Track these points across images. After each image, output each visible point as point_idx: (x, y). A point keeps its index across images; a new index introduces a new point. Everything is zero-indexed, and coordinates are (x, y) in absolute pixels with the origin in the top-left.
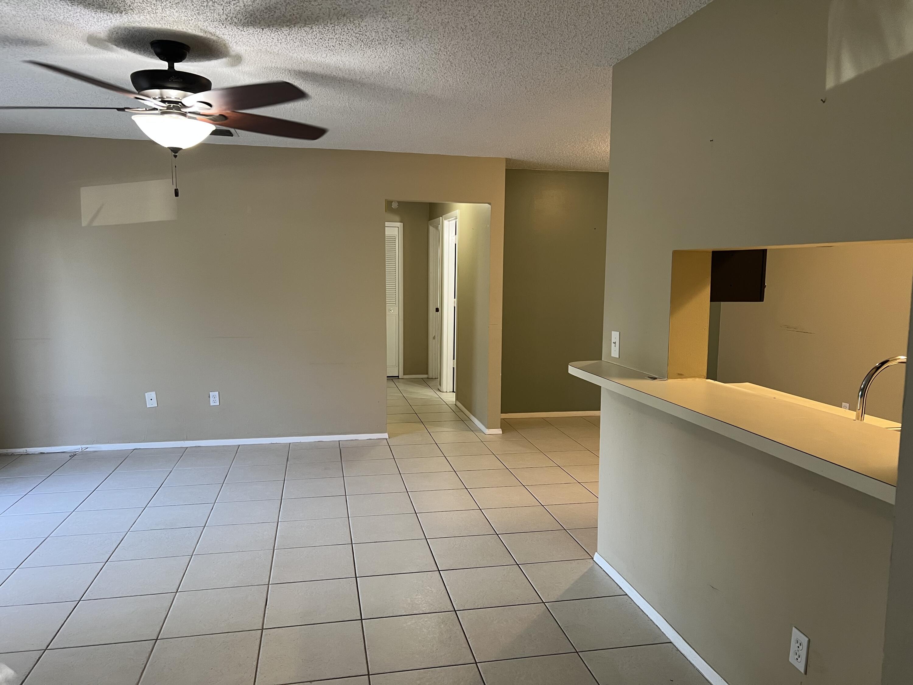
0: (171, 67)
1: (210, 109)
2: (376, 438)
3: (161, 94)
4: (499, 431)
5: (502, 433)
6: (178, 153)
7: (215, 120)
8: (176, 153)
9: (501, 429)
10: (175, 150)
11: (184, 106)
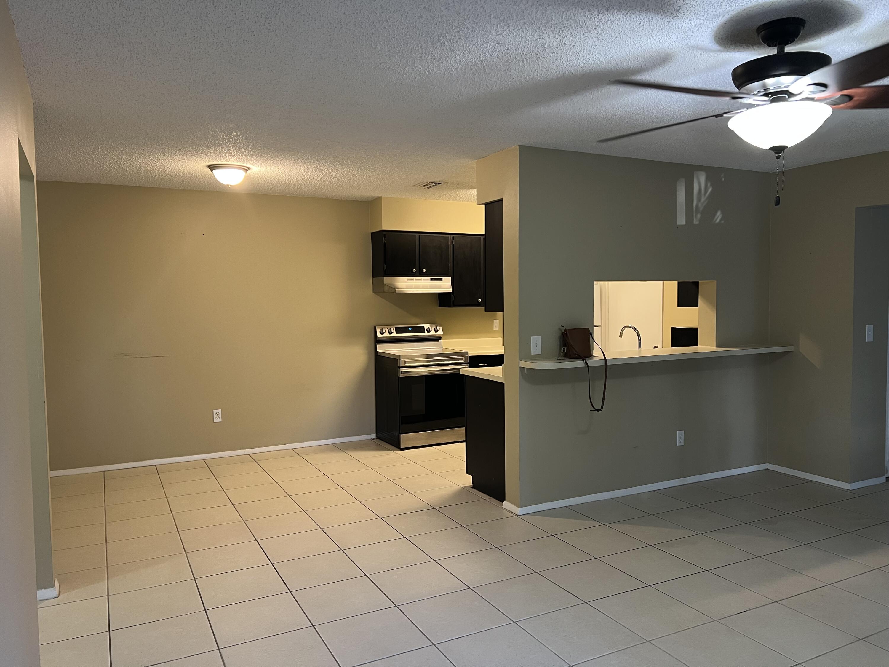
0: (781, 51)
6: (782, 152)
10: (778, 149)
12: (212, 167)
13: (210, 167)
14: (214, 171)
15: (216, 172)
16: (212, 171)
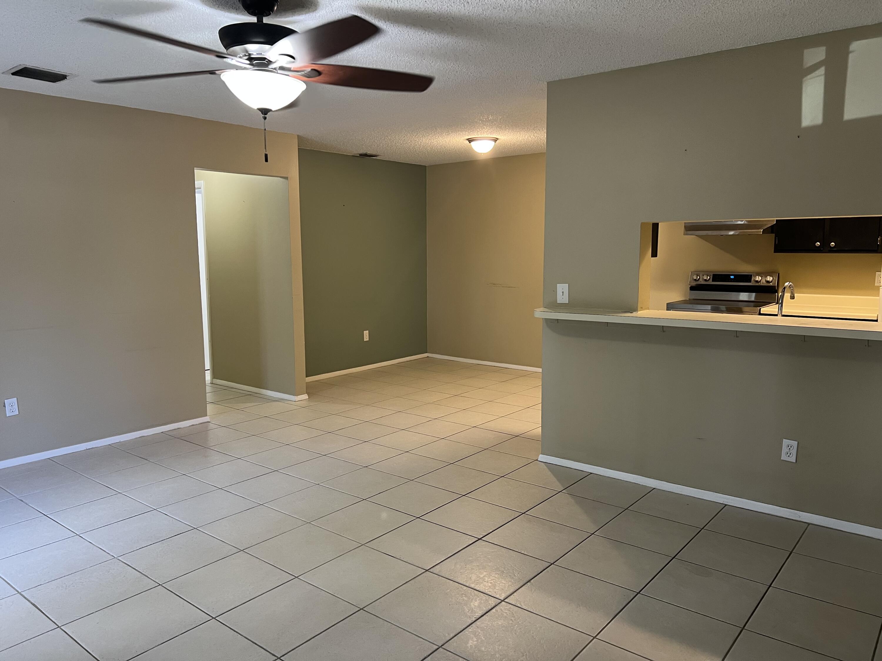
0: (260, 20)
1: (294, 62)
2: (198, 423)
3: (247, 51)
4: (305, 396)
5: (308, 398)
6: (267, 115)
7: (308, 76)
8: (266, 115)
9: (307, 395)
10: (265, 112)
11: (270, 62)
12: (470, 140)
13: (469, 140)
14: (471, 143)
15: (472, 143)
16: (470, 143)
